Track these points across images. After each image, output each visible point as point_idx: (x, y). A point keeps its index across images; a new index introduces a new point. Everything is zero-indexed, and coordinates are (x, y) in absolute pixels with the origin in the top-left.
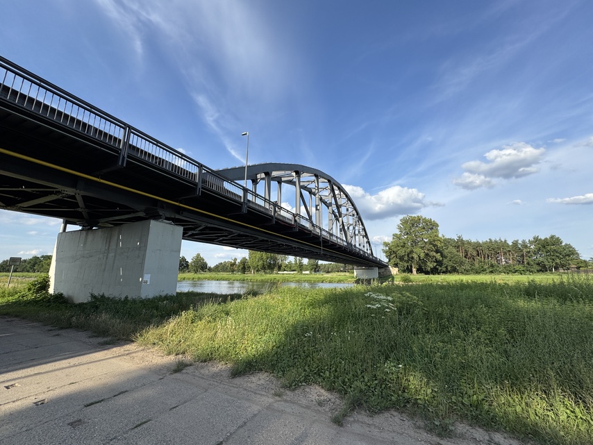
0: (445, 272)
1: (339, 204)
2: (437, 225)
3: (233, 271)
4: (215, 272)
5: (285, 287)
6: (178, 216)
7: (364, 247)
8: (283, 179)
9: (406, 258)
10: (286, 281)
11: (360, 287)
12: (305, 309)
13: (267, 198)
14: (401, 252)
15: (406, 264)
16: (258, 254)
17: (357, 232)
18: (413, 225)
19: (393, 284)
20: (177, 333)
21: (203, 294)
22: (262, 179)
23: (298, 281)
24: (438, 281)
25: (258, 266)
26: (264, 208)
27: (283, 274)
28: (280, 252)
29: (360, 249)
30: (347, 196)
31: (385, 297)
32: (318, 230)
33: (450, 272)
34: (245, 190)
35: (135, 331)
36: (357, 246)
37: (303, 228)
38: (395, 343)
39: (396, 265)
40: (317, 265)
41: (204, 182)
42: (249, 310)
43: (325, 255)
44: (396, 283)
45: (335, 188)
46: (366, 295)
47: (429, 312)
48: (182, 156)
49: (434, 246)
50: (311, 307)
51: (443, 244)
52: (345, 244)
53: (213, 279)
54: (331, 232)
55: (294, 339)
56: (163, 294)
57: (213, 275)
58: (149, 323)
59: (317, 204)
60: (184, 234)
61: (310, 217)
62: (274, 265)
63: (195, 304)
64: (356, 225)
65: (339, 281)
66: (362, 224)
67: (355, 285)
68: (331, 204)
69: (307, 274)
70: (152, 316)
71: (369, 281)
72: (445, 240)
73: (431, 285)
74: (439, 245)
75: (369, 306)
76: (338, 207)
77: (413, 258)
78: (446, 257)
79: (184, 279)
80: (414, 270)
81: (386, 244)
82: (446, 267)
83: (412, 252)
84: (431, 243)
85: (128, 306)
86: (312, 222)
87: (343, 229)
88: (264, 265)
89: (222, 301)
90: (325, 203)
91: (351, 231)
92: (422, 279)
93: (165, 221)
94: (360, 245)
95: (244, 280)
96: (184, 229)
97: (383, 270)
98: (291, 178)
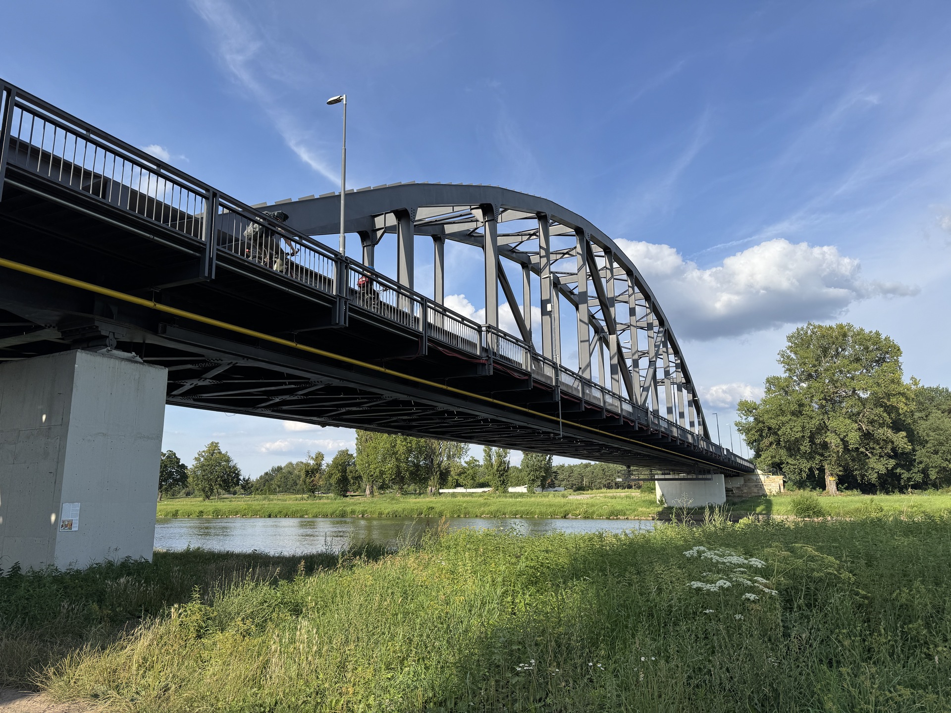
0: (920, 486)
1: (609, 294)
2: (897, 351)
3: (312, 490)
4: (262, 492)
5: (458, 532)
6: (151, 339)
7: (682, 415)
8: (449, 229)
9: (805, 447)
10: (461, 514)
11: (671, 531)
12: (514, 594)
13: (404, 282)
14: (792, 429)
15: (805, 465)
16: (383, 440)
17: (660, 375)
18: (825, 351)
19: (767, 523)
20: (158, 667)
21: (227, 556)
22: (388, 230)
23: (497, 516)
24: (901, 512)
25: (382, 473)
26: (395, 311)
27: (454, 495)
28: (443, 434)
29: (670, 424)
30: (630, 271)
31: (741, 560)
32: (549, 371)
33: (936, 486)
34: (343, 263)
35: (40, 662)
36: (663, 412)
37: (505, 367)
38: (775, 691)
39: (776, 468)
40: (548, 469)
41: (224, 239)
42: (358, 599)
43: (570, 440)
44: (777, 517)
45: (597, 250)
46: (688, 554)
47: (872, 601)
48: (160, 169)
49: (889, 409)
50: (533, 589)
51: (913, 406)
52: (627, 407)
53: (256, 514)
54: (586, 375)
55: (485, 679)
56: (118, 558)
57: (256, 501)
58: (79, 639)
59: (546, 297)
60: (171, 388)
61: (527, 334)
62: (429, 469)
63: (207, 584)
64: (657, 355)
65: (613, 515)
66: (677, 352)
67: (659, 523)
68: (584, 297)
69: (521, 495)
70: (89, 619)
71: (697, 515)
72: (921, 393)
73: (878, 524)
74: (903, 407)
75: (696, 584)
76: (606, 304)
77: (825, 446)
78: (923, 443)
79: (175, 514)
80: (831, 481)
81: (747, 408)
82: (925, 472)
83: (822, 428)
84: (878, 403)
85: (21, 592)
86: (529, 348)
87: (620, 367)
88: (399, 473)
89: (282, 576)
90: (568, 294)
91: (643, 373)
92: (853, 507)
93: (116, 352)
94: (670, 411)
95: (343, 515)
96: (171, 375)
97: (738, 482)
98: (470, 226)
